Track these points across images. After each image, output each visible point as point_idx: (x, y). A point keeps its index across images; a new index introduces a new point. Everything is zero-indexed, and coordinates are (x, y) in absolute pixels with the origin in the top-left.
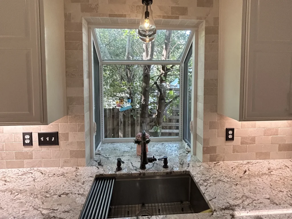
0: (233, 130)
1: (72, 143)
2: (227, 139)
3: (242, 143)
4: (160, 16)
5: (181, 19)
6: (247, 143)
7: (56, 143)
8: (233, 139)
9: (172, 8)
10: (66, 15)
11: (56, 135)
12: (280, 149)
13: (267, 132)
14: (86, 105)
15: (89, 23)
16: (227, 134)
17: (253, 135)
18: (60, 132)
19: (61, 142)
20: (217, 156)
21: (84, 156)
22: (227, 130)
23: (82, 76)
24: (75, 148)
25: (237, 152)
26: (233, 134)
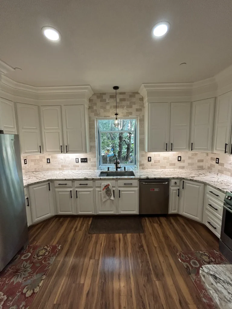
0: (151, 157)
1: (92, 162)
2: (149, 161)
3: (155, 162)
4: (122, 116)
5: (130, 116)
6: (157, 163)
7: (87, 162)
8: (151, 161)
9: (127, 112)
10: (89, 117)
11: (86, 159)
12: (170, 165)
13: (165, 158)
14: (96, 149)
15: (96, 119)
16: (148, 159)
17: (159, 160)
18: (88, 158)
19: (88, 162)
20: (145, 167)
21: (96, 167)
22: (149, 157)
23: (95, 138)
24: (93, 163)
25: (153, 166)
26: (151, 159)
